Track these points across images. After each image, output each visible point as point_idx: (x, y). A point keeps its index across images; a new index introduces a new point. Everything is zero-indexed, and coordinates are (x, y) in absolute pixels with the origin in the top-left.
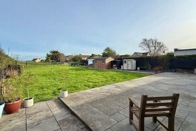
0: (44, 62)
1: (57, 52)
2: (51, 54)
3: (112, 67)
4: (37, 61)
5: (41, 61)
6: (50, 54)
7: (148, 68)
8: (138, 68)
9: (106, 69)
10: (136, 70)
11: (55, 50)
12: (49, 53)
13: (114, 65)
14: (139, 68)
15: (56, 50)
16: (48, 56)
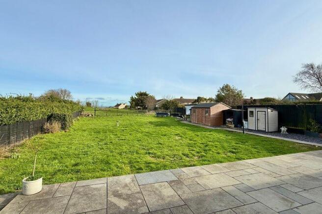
0: (129, 109)
1: (145, 94)
2: (137, 97)
3: (224, 123)
4: (120, 107)
5: (126, 107)
6: (135, 98)
7: (309, 129)
8: (283, 129)
9: (211, 126)
10: (278, 132)
11: (142, 92)
12: (135, 96)
13: (229, 119)
14: (286, 129)
15: (145, 92)
16: (133, 100)
